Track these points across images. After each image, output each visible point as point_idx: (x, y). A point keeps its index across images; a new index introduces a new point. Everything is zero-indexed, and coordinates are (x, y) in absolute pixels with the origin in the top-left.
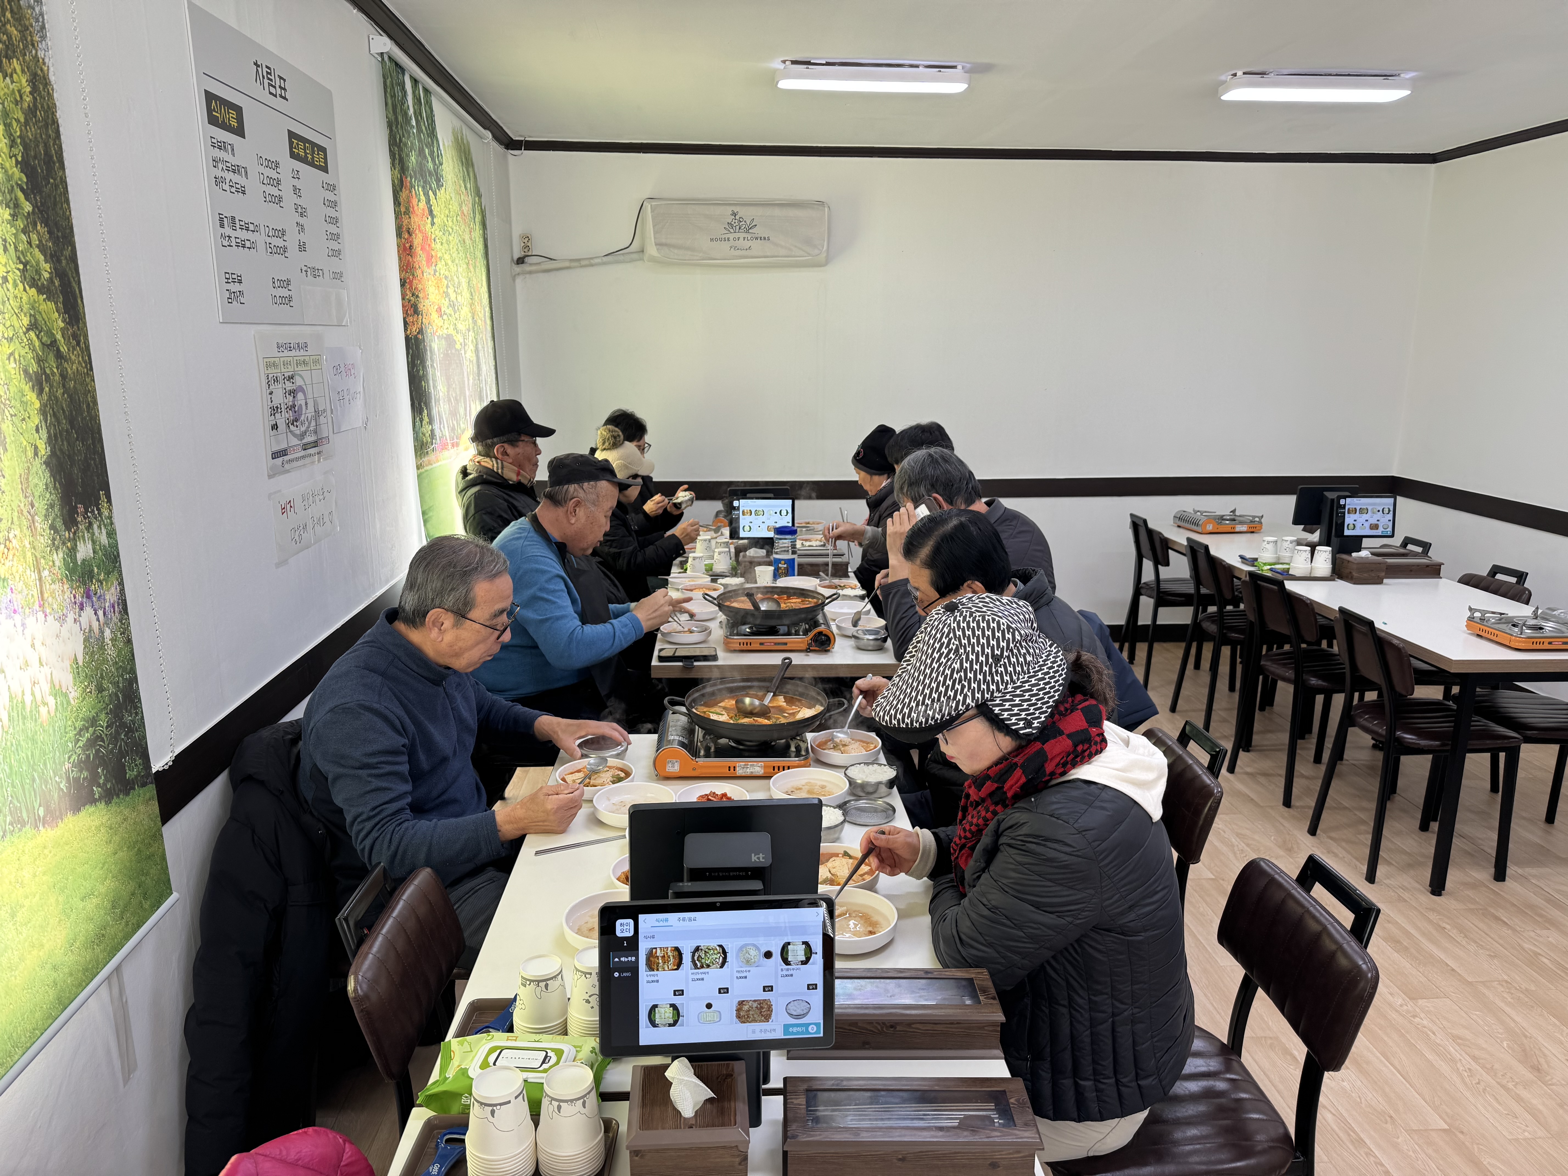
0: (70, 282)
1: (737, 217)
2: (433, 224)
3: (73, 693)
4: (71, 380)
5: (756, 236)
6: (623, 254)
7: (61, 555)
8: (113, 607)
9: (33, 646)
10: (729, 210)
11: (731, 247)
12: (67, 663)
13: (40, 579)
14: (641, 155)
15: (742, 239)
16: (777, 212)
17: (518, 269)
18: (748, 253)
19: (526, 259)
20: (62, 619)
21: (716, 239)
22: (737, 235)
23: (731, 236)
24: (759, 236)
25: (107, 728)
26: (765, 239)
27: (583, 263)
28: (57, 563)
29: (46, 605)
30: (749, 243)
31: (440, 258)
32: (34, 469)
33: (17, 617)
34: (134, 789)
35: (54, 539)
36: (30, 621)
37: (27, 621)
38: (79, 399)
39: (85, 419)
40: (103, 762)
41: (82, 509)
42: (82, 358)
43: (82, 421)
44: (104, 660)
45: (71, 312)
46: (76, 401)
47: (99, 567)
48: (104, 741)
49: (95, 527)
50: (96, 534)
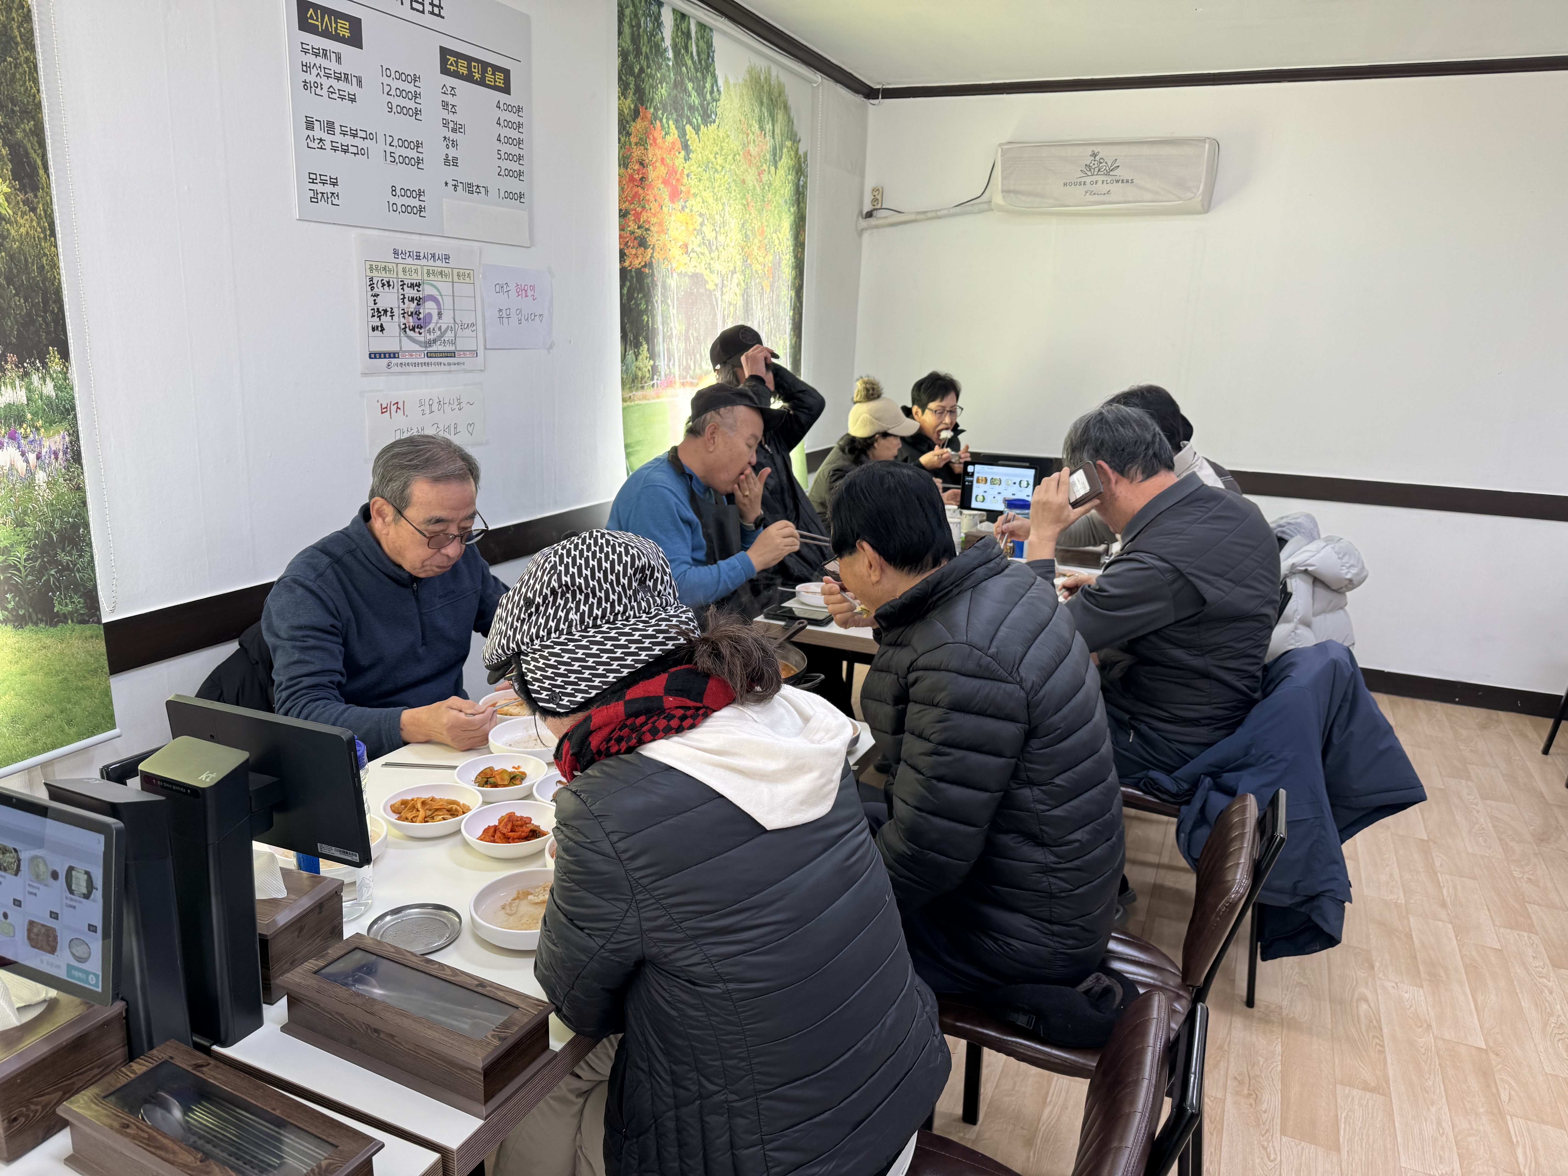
0: (27, 153)
1: (1097, 158)
2: (687, 158)
4: (14, 240)
5: (1118, 178)
6: (972, 205)
8: (56, 454)
10: (1089, 150)
11: (1086, 192)
14: (1005, 96)
15: (1100, 183)
16: (1146, 150)
17: (864, 223)
18: (1106, 198)
19: (875, 213)
21: (1071, 184)
22: (1094, 178)
23: (1088, 180)
24: (1121, 178)
25: (26, 560)
26: (1127, 181)
27: (929, 215)
30: (1106, 188)
31: (695, 195)
34: (66, 623)
38: (26, 260)
39: (34, 278)
40: (16, 589)
41: (15, 358)
42: (38, 223)
43: (28, 280)
44: (30, 498)
45: (26, 181)
46: (20, 261)
47: (35, 414)
48: (20, 571)
49: (35, 378)
50: (36, 384)
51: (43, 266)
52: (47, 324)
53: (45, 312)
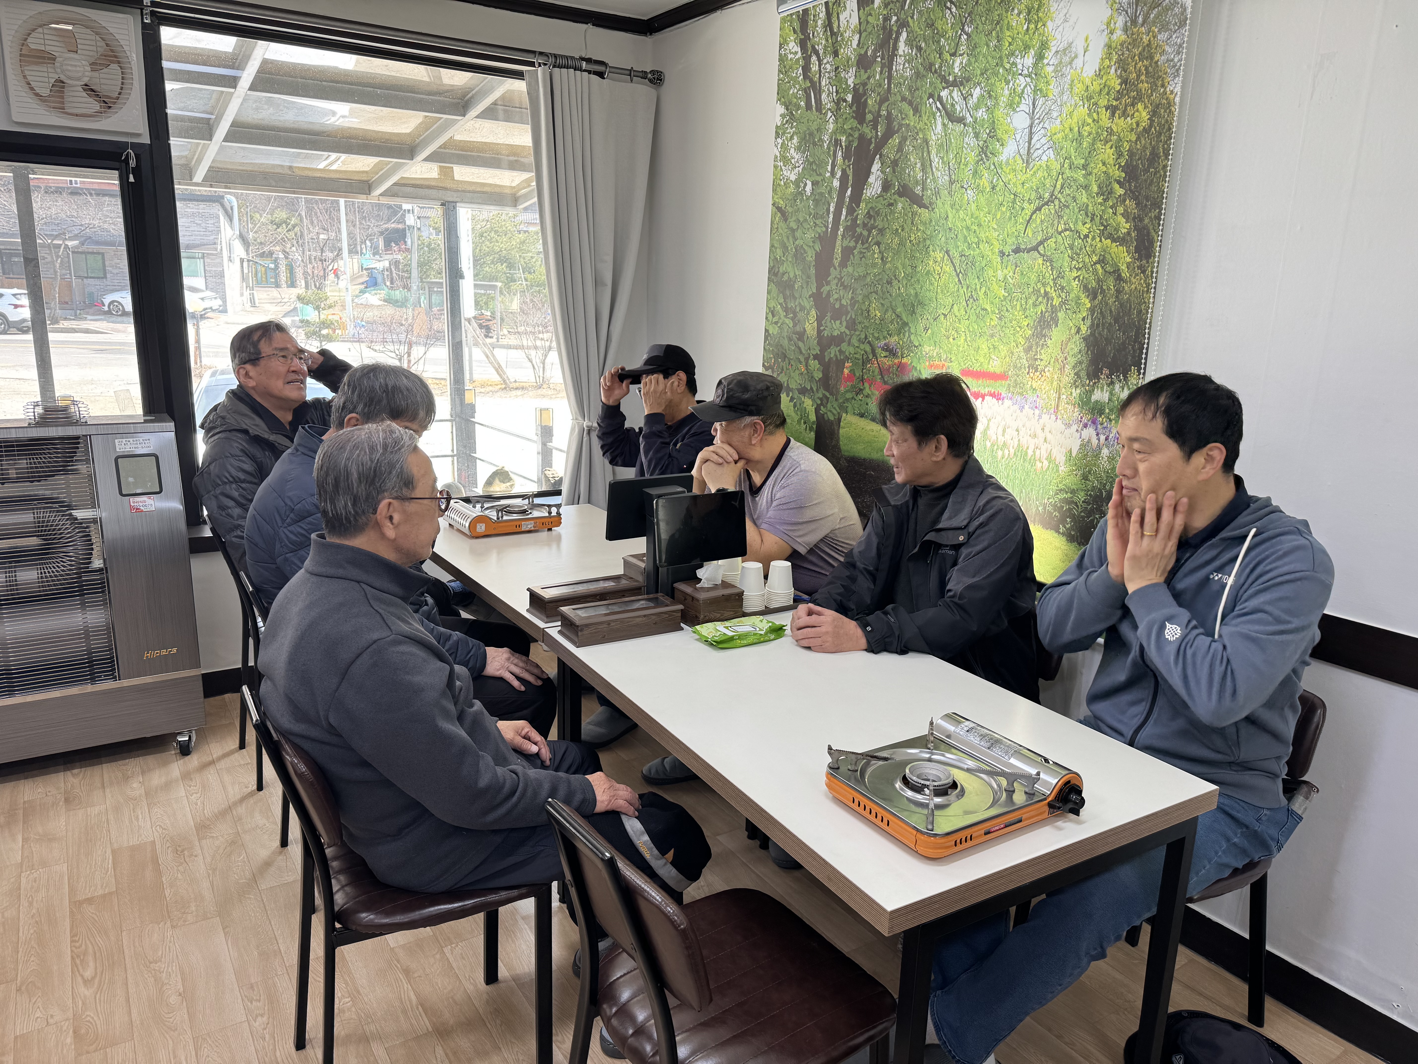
3: (1062, 468)
4: (1126, 294)
7: (1078, 391)
9: (1043, 429)
12: (1064, 450)
13: (1059, 398)
20: (1068, 426)
25: (1083, 502)
28: (1074, 395)
29: (1059, 413)
32: (1074, 340)
33: (1037, 412)
35: (1076, 381)
36: (1045, 417)
37: (1043, 416)
38: (1130, 306)
39: (1133, 319)
40: (1073, 517)
41: (1108, 372)
42: (1145, 281)
43: (1128, 320)
44: (1095, 464)
45: (1143, 252)
46: (1126, 307)
47: (1111, 410)
48: (1077, 506)
49: (1117, 386)
50: (1117, 390)
51: (1141, 311)
52: (1134, 351)
53: (1135, 343)
